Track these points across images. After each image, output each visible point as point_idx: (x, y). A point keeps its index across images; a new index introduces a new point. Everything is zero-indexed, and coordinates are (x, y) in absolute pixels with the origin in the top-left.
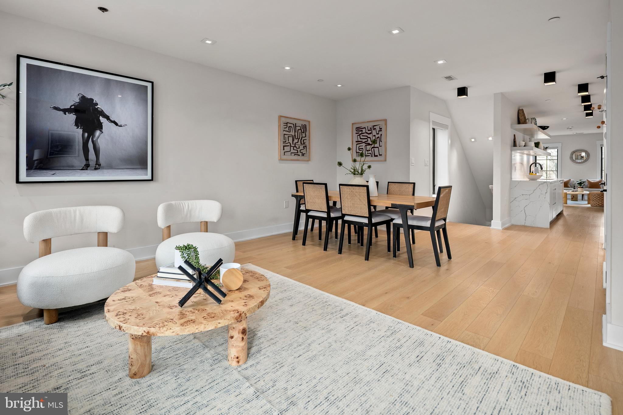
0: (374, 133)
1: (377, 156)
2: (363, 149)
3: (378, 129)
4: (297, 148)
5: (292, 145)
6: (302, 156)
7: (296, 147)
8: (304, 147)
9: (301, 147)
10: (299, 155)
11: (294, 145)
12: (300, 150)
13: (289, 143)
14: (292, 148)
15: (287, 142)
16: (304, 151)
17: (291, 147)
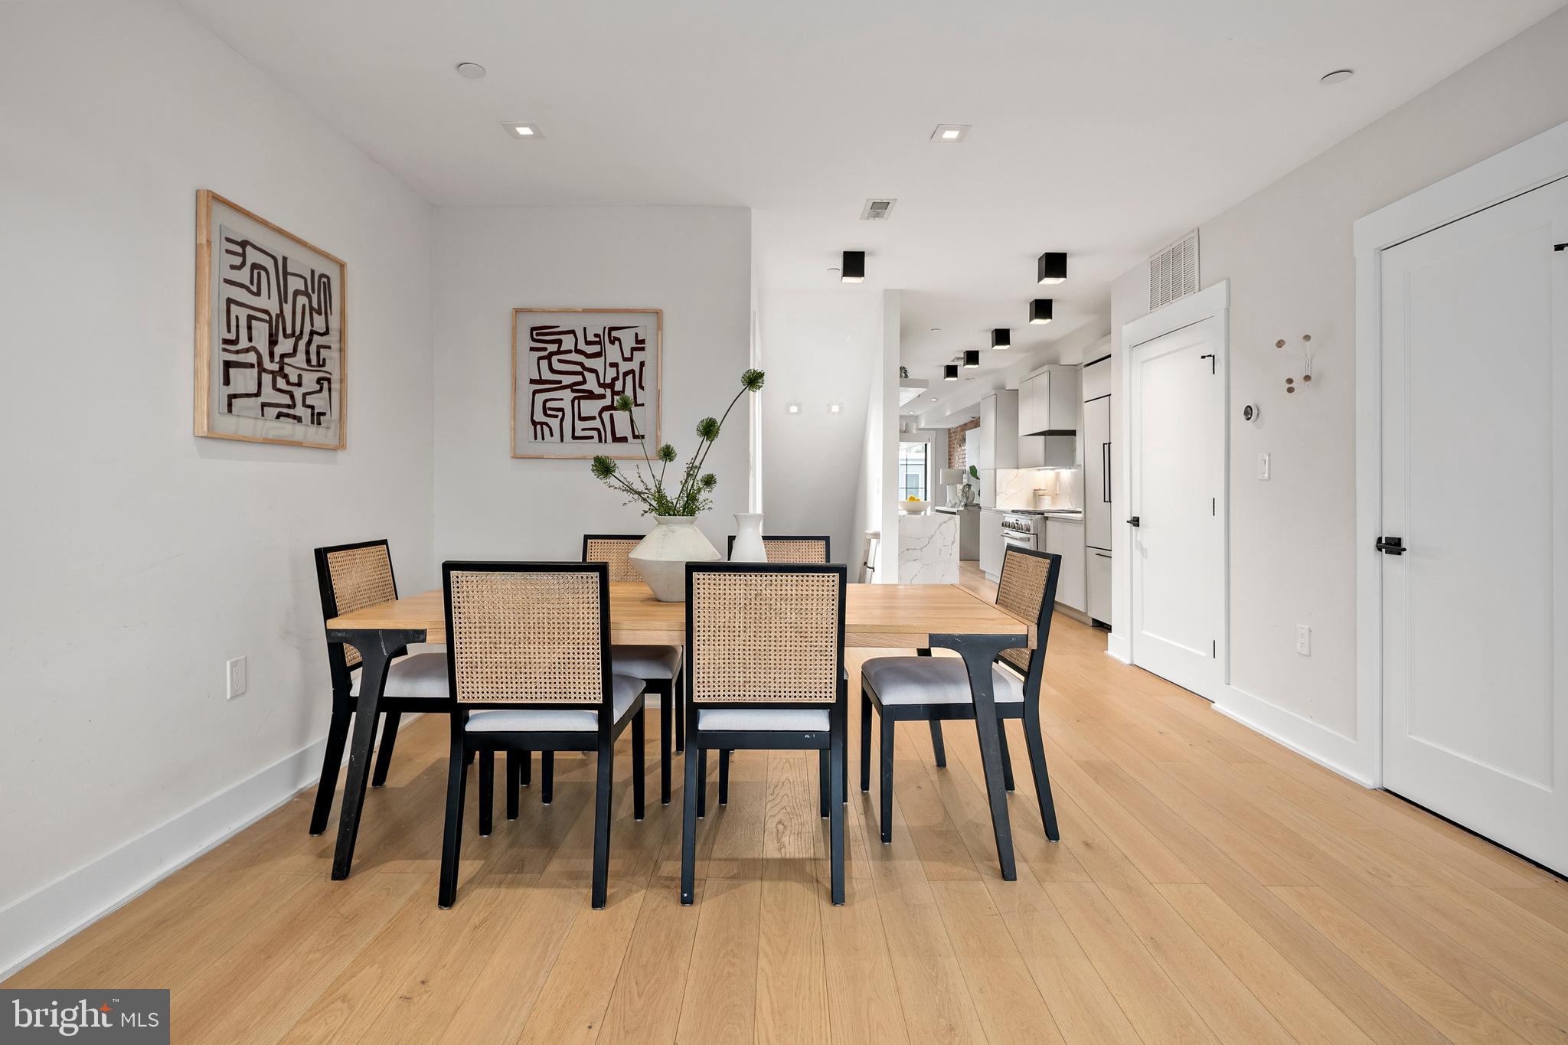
0: (613, 353)
1: (624, 440)
2: (562, 410)
3: (628, 342)
4: (288, 383)
5: (267, 364)
6: (313, 423)
7: (286, 377)
8: (319, 381)
9: (310, 380)
10: (299, 419)
11: (275, 367)
12: (305, 395)
13: (254, 349)
14: (267, 378)
15: (244, 343)
16: (318, 402)
17: (264, 375)
